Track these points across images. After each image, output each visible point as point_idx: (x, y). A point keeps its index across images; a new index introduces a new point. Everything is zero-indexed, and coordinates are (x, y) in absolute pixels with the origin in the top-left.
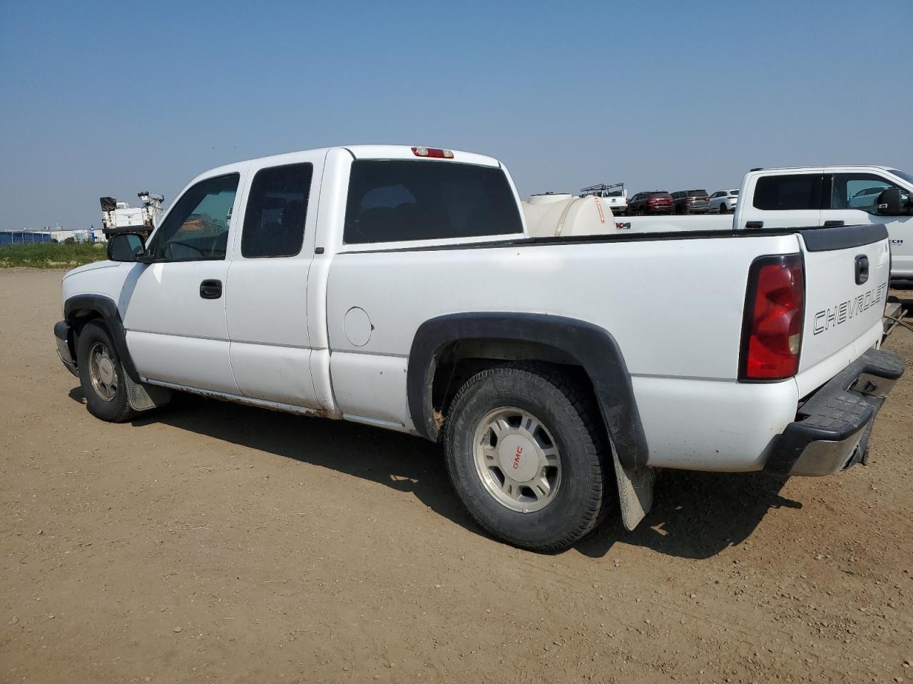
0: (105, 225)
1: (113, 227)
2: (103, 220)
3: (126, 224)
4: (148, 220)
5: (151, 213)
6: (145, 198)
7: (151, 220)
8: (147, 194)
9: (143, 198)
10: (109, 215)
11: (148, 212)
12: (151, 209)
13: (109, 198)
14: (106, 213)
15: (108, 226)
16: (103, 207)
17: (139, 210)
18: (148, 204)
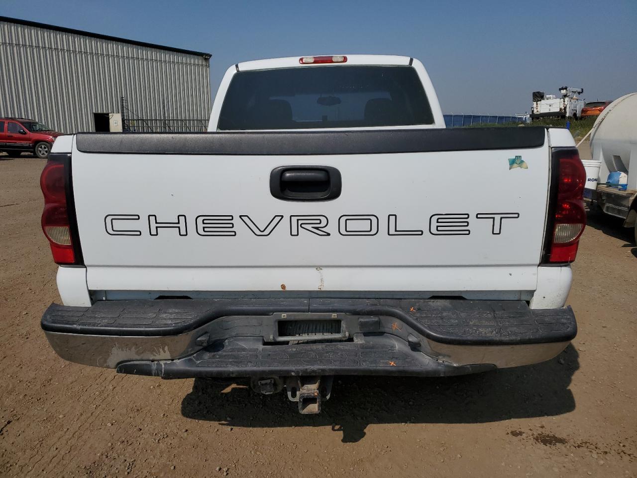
0: (533, 111)
1: (538, 113)
2: (532, 108)
3: (547, 111)
4: (563, 108)
5: (566, 103)
6: (564, 92)
7: (565, 108)
8: (566, 88)
9: (563, 91)
10: (537, 104)
11: (564, 101)
12: (567, 99)
13: (538, 92)
14: (535, 103)
15: (535, 112)
16: (534, 99)
17: (558, 100)
18: (565, 96)
